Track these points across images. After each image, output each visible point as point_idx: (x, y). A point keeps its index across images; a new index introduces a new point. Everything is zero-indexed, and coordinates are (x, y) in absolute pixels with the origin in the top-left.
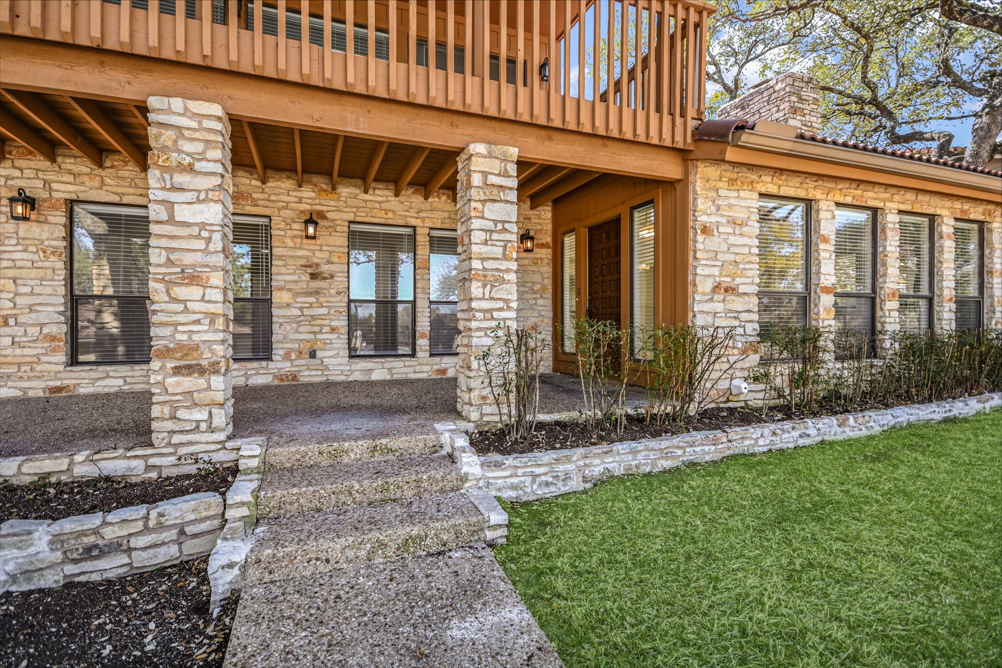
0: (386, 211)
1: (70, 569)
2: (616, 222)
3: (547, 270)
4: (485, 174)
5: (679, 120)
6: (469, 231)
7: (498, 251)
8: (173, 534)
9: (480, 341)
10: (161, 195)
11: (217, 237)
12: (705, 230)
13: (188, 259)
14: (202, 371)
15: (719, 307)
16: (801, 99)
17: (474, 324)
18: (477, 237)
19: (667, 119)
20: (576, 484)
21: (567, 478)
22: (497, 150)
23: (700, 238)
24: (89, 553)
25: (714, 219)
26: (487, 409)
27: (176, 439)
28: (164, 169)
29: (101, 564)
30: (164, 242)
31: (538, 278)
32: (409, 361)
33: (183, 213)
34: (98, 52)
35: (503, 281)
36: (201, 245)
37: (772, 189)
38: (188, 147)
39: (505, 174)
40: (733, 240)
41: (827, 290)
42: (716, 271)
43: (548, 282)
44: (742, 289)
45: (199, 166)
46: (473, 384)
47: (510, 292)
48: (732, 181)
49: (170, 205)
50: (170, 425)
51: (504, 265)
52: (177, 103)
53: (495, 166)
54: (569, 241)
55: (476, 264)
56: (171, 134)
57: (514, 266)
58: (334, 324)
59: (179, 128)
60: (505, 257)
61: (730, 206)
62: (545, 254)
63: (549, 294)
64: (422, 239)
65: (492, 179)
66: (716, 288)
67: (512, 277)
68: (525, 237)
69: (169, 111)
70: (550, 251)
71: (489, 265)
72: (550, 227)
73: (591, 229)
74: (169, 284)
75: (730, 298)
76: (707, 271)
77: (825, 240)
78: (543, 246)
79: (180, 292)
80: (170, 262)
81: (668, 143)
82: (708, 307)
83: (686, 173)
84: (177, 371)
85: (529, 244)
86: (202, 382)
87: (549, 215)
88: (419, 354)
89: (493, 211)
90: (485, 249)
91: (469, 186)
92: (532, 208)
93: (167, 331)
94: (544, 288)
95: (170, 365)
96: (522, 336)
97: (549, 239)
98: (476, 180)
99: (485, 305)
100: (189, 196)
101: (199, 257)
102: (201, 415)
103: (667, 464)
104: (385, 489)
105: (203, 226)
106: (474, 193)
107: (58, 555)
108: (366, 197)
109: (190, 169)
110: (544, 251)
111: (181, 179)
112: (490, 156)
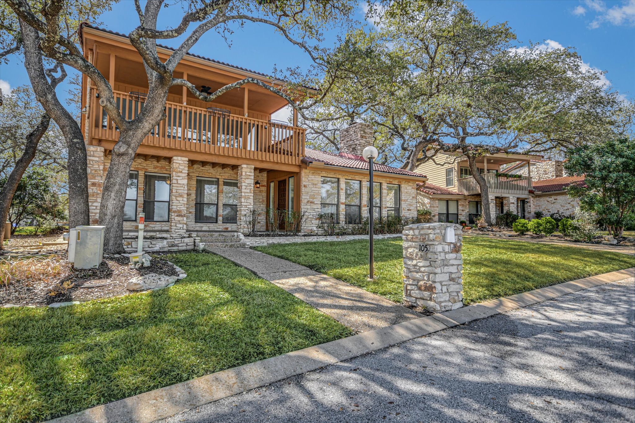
0: (209, 173)
1: (169, 248)
2: (285, 180)
3: (264, 194)
4: (246, 172)
5: (297, 158)
6: (242, 186)
7: (248, 191)
8: (185, 244)
9: (243, 213)
10: (176, 178)
11: (186, 187)
12: (305, 186)
13: (180, 191)
14: (182, 216)
15: (309, 207)
16: (365, 133)
17: (242, 209)
18: (243, 187)
19: (294, 157)
20: (265, 244)
21: (263, 243)
22: (249, 166)
23: (303, 188)
24: (173, 246)
25: (307, 183)
26: (245, 230)
27: (176, 231)
28: (176, 172)
29: (174, 248)
30: (176, 188)
31: (261, 197)
32: (215, 224)
33: (179, 182)
34: (164, 148)
35: (250, 198)
36: (183, 188)
37: (325, 175)
38: (181, 167)
39: (251, 172)
40: (313, 189)
41: (342, 203)
42: (308, 197)
43: (265, 199)
44: (316, 202)
45: (183, 171)
46: (241, 223)
47: (251, 201)
48: (313, 173)
49: (177, 180)
50: (175, 228)
51: (250, 194)
52: (179, 158)
53: (248, 170)
54: (272, 185)
55: (243, 194)
56: (178, 165)
57: (252, 195)
58: (190, 210)
59: (179, 163)
60: (250, 192)
61: (312, 180)
62: (264, 189)
63: (265, 203)
64: (221, 183)
65: (247, 173)
66: (308, 202)
67: (252, 197)
68: (257, 183)
69: (178, 160)
70: (266, 188)
71: (246, 194)
72: (266, 179)
73: (279, 182)
74: (176, 197)
75: (312, 204)
76: (305, 197)
77: (342, 189)
78: (263, 186)
79: (178, 199)
80: (177, 192)
81: (294, 163)
82: (306, 207)
83: (300, 171)
84: (177, 216)
85: (258, 186)
86: (182, 218)
87: (266, 175)
88: (219, 222)
89: (248, 181)
90: (245, 190)
91: (242, 175)
92: (260, 173)
93: (175, 207)
94: (263, 201)
95: (176, 214)
96: (254, 211)
97: (265, 184)
98: (244, 174)
99: (245, 204)
100: (181, 178)
101: (182, 191)
102: (181, 226)
103: (288, 242)
104: (225, 240)
105: (183, 184)
106: (243, 177)
107: (167, 246)
108: (203, 168)
109: (181, 172)
110: (263, 188)
111: (180, 174)
112: (247, 168)
